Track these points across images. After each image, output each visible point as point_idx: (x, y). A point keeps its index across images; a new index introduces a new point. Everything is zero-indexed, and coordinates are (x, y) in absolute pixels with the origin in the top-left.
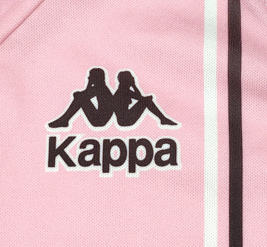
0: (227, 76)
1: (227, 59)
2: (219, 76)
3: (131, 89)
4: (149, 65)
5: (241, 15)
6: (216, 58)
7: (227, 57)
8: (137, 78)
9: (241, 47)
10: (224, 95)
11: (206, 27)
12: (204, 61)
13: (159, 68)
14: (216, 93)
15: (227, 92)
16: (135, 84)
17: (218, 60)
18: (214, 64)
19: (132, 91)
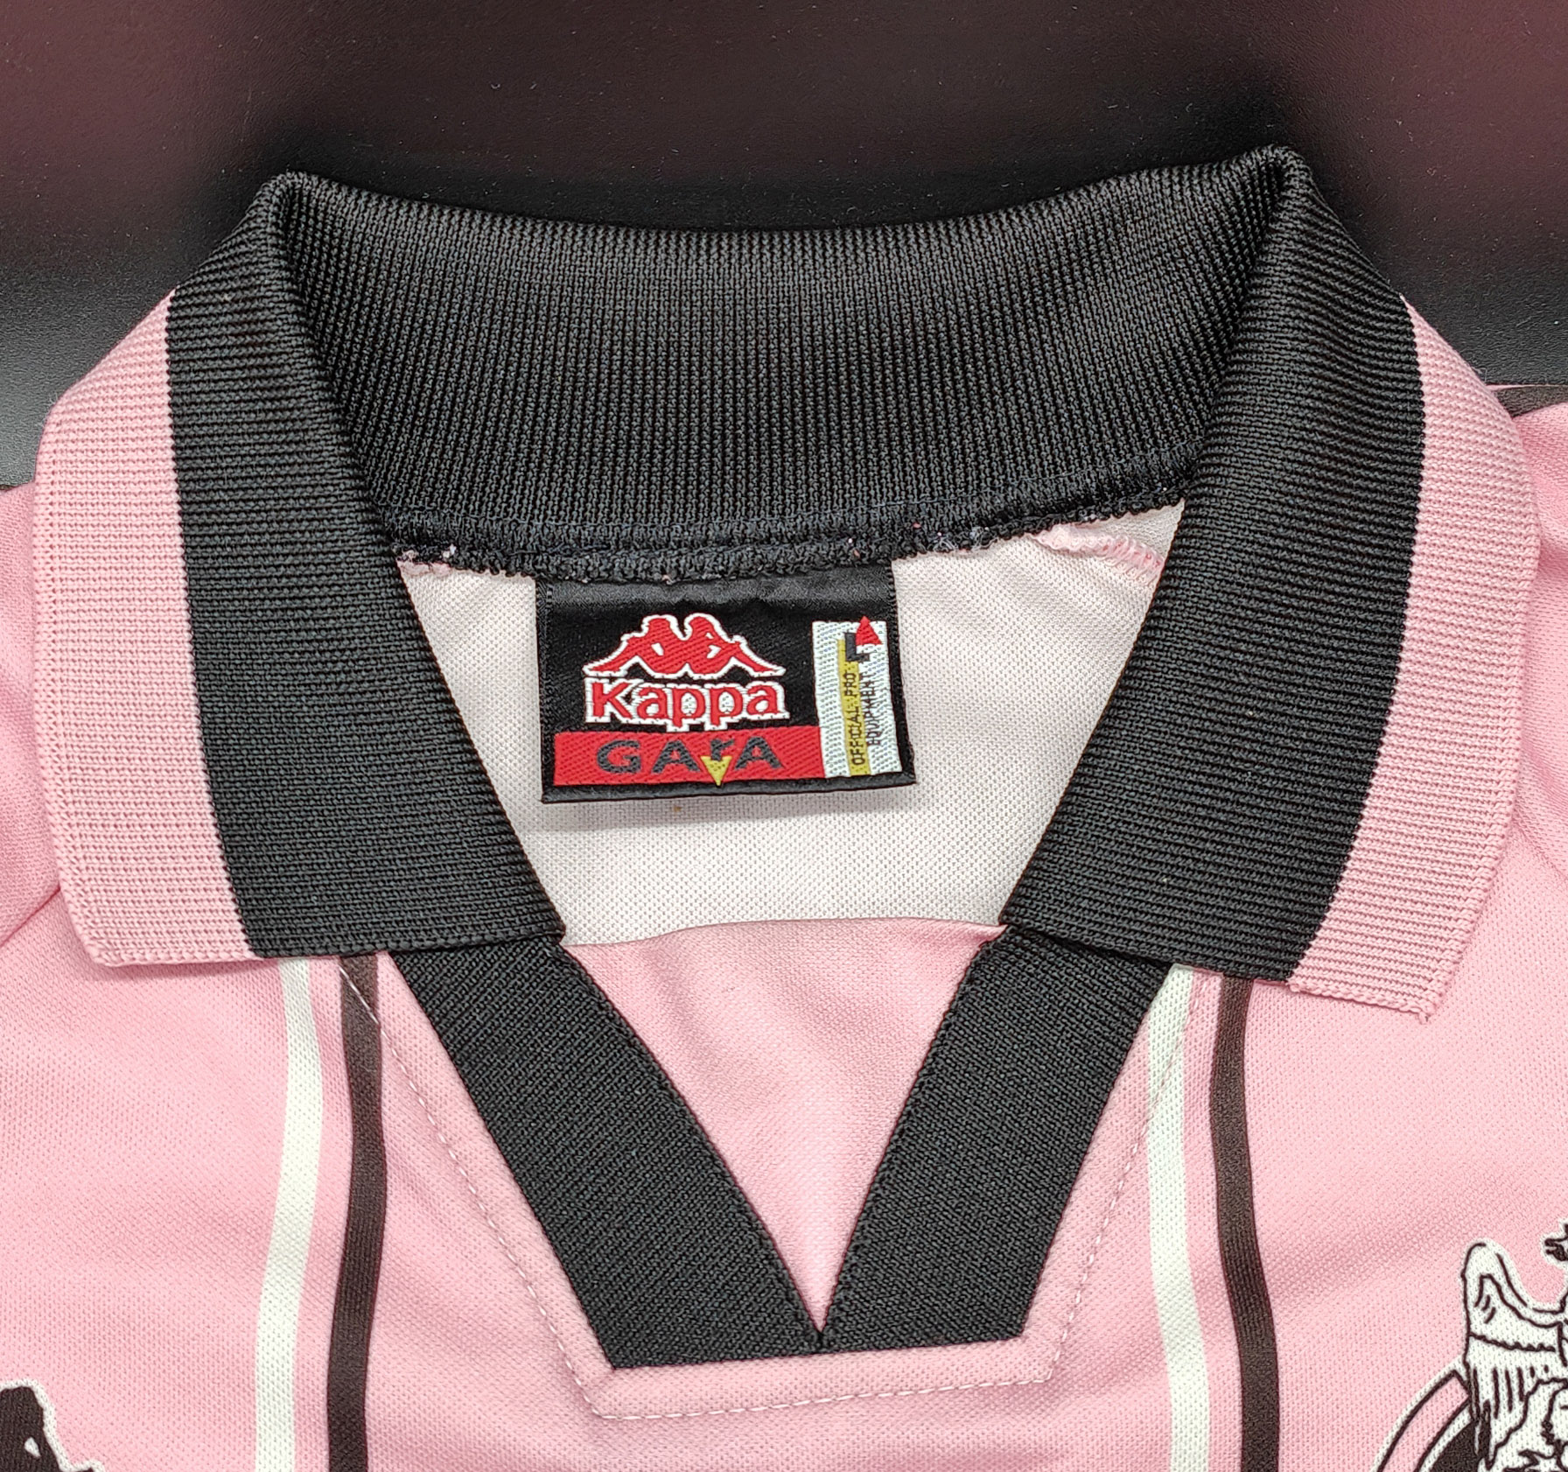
0: (323, 1404)
1: (327, 1348)
2: (302, 1403)
3: (31, 1446)
4: (93, 1366)
5: (388, 1202)
6: (293, 1345)
7: (328, 1341)
8: (52, 1409)
9: (372, 1310)
10: (315, 1461)
11: (278, 1240)
12: (257, 1357)
13: (123, 1375)
14: (292, 1457)
15: (326, 1453)
16: (45, 1429)
17: (298, 1353)
18: (286, 1366)
19: (32, 1456)
